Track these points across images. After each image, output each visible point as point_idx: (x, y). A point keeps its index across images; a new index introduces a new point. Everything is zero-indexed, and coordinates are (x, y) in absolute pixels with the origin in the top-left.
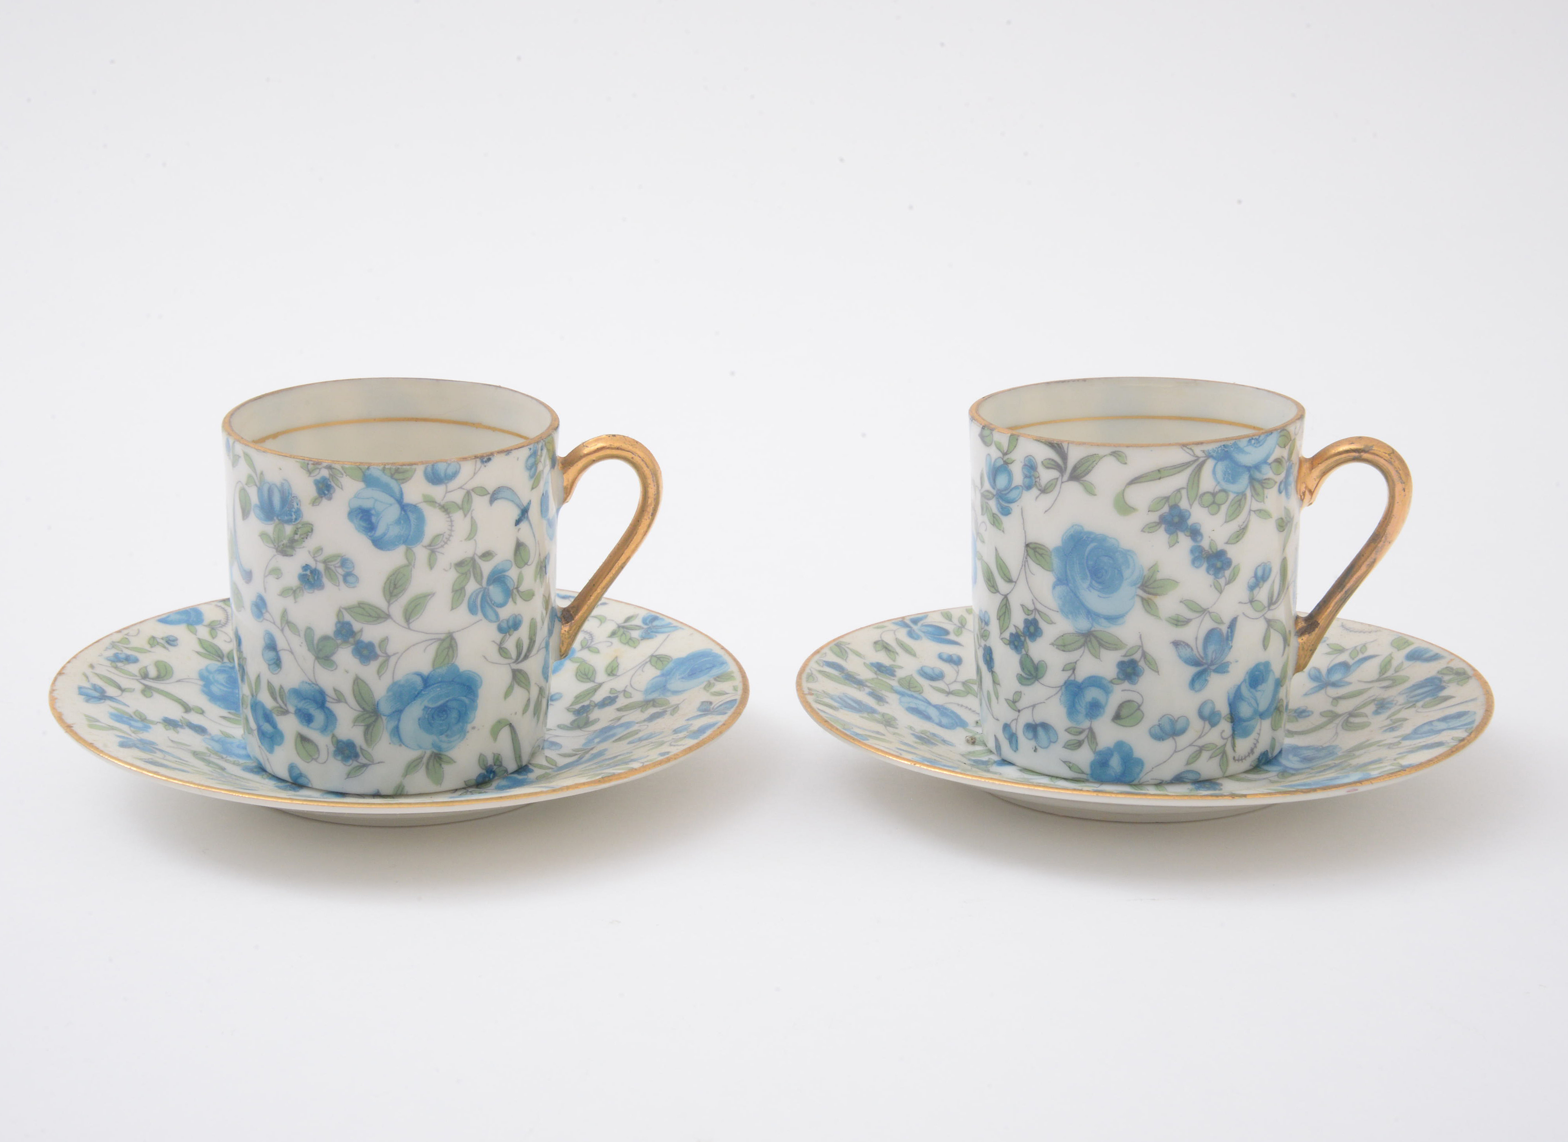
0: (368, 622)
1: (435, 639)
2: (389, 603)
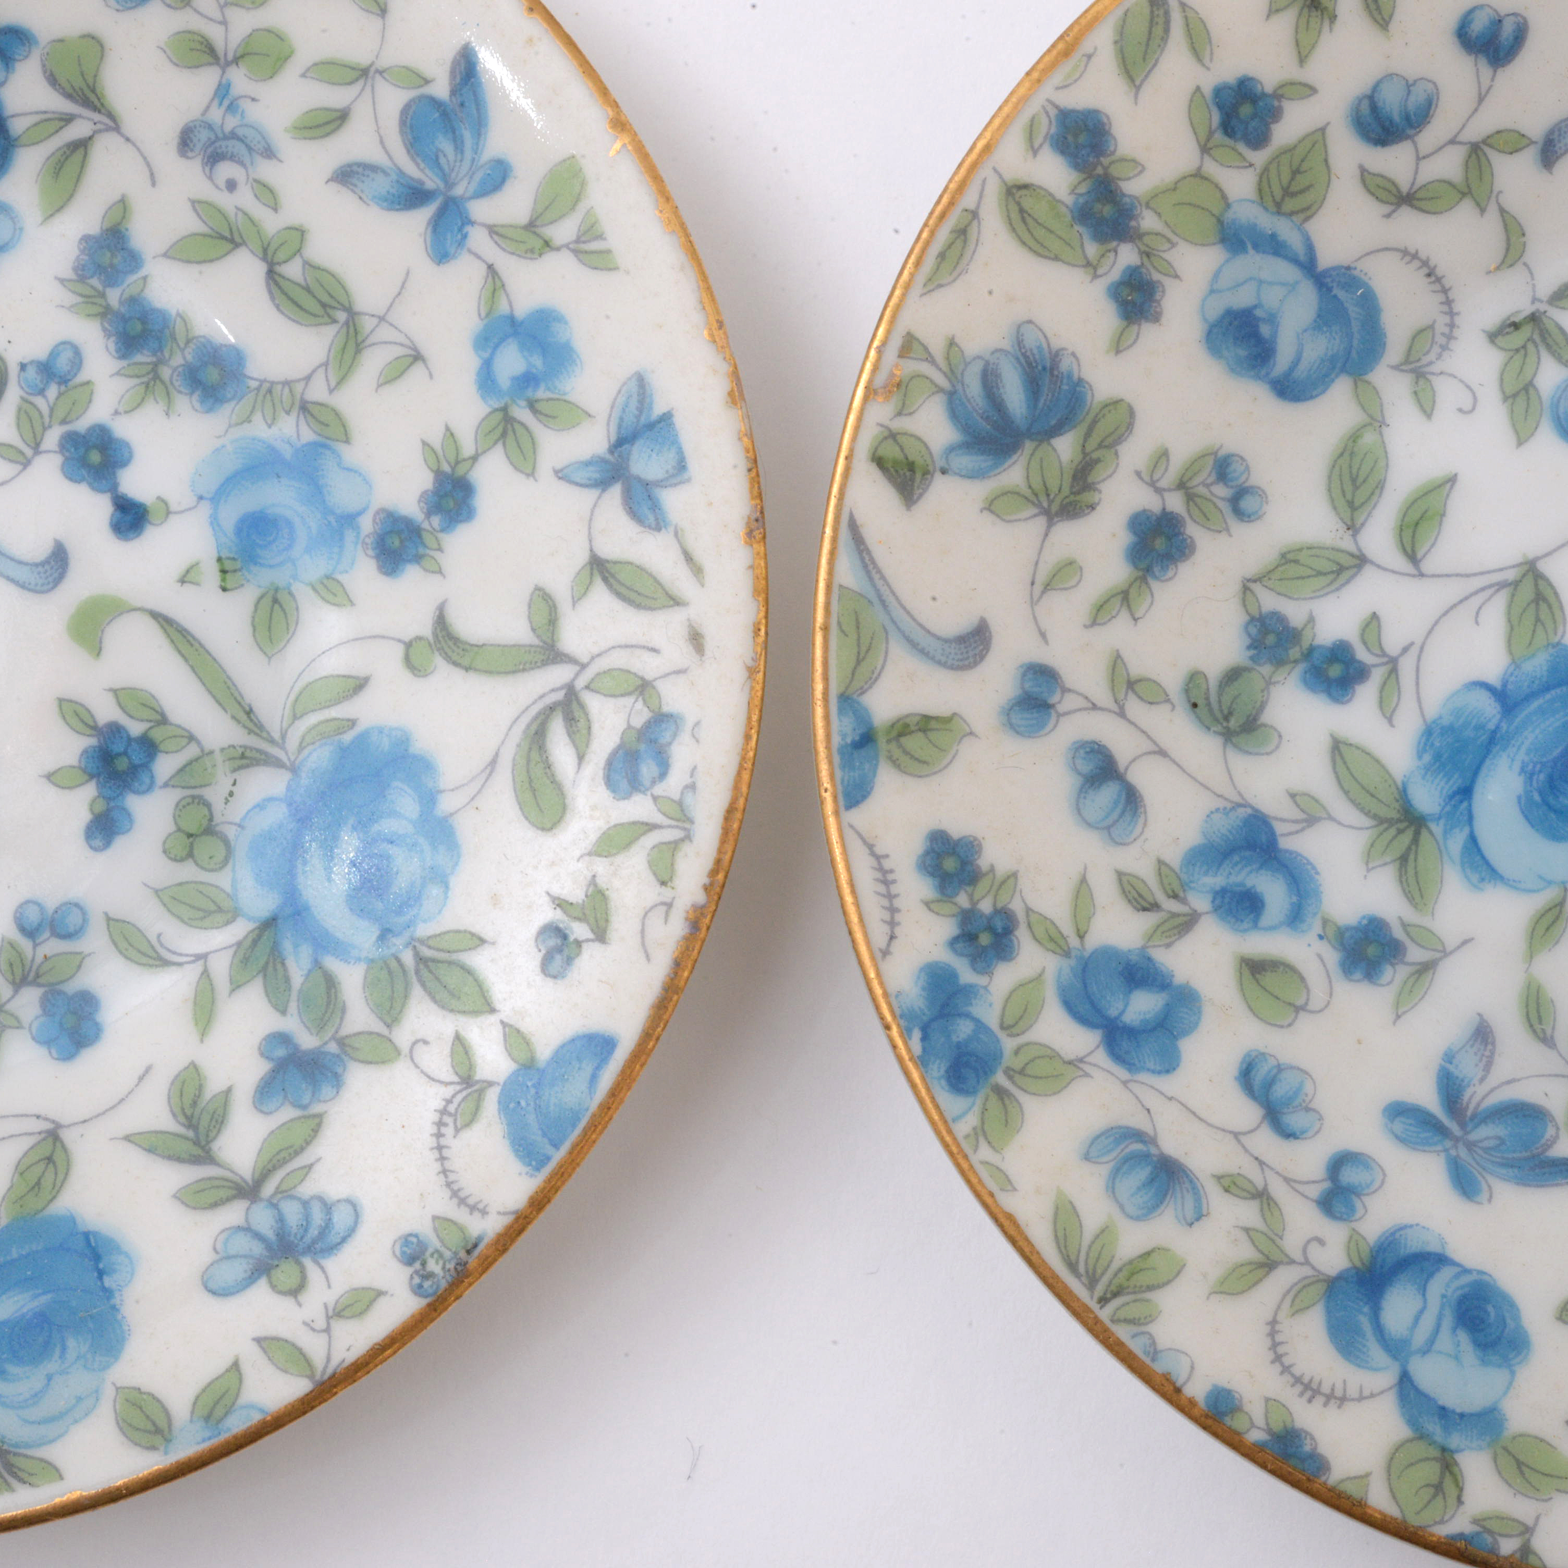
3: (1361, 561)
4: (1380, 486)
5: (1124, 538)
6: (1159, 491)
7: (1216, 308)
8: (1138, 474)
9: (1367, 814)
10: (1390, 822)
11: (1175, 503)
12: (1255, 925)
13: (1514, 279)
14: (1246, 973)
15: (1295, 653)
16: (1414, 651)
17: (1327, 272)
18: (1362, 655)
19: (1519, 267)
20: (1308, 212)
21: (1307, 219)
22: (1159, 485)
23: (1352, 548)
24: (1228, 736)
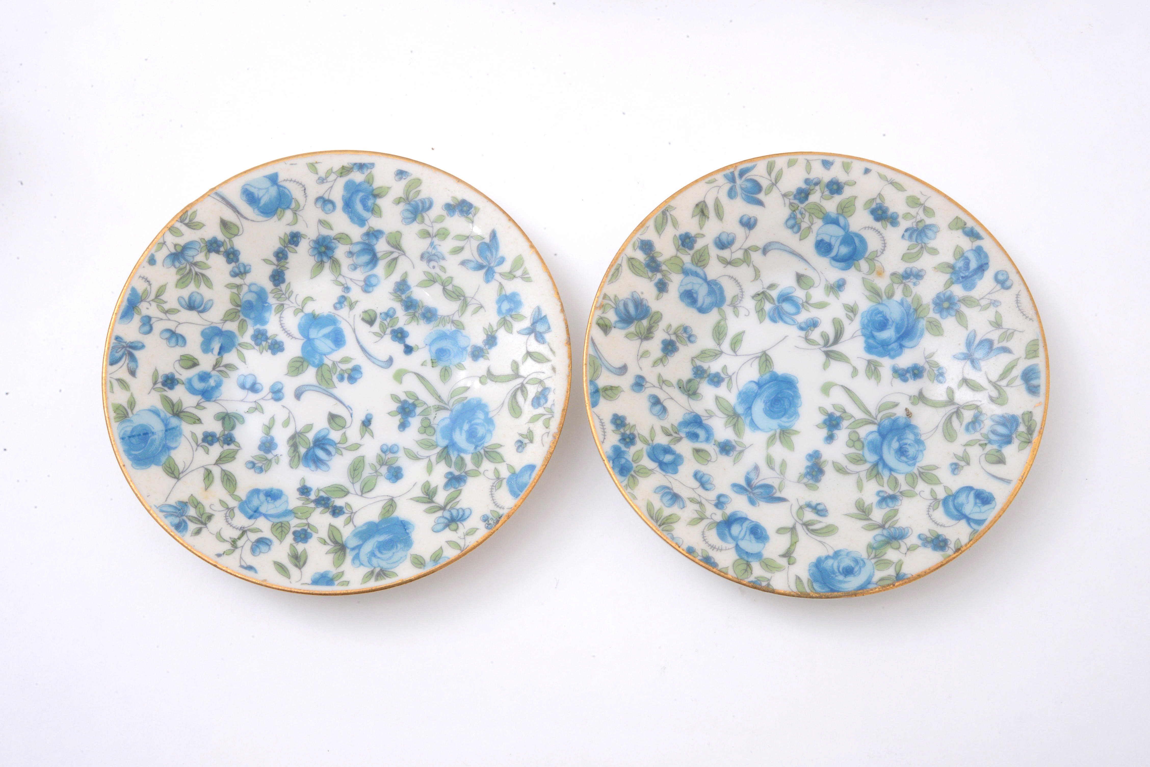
3: (722, 352)
4: (726, 334)
5: (660, 346)
6: (669, 335)
7: (682, 290)
8: (664, 330)
9: (725, 414)
10: (731, 416)
11: (673, 338)
12: (697, 441)
13: (758, 282)
14: (695, 452)
15: (705, 375)
16: (735, 374)
17: (710, 281)
18: (723, 375)
19: (759, 280)
20: (704, 266)
21: (704, 268)
22: (669, 333)
23: (719, 350)
24: (689, 396)
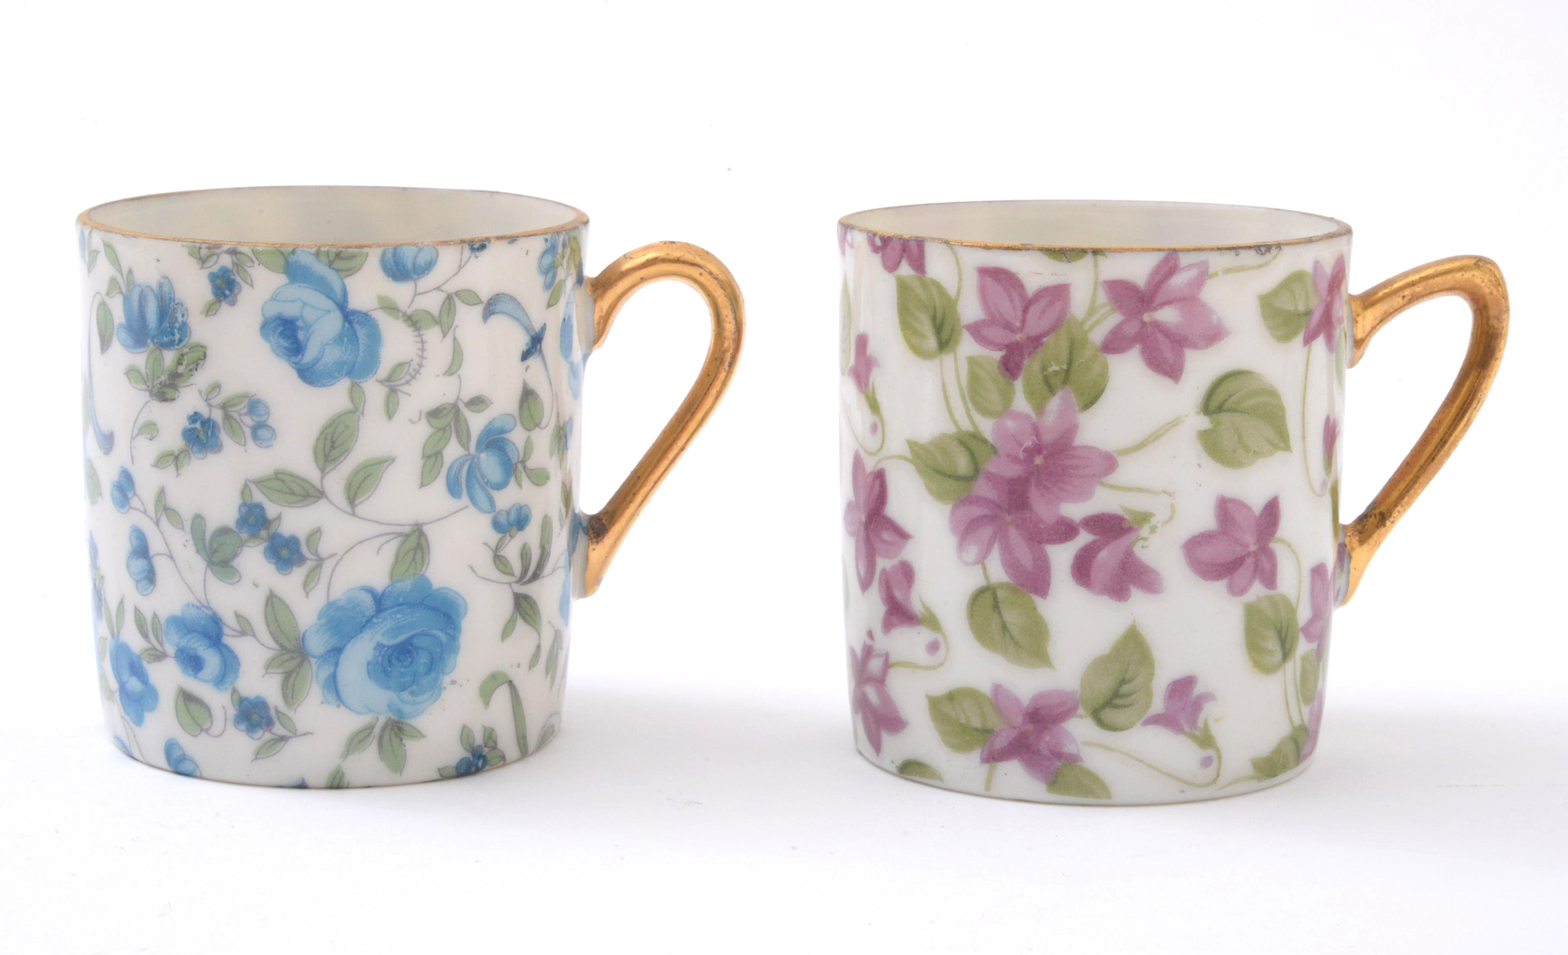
0: (290, 504)
1: (393, 533)
2: (323, 472)
